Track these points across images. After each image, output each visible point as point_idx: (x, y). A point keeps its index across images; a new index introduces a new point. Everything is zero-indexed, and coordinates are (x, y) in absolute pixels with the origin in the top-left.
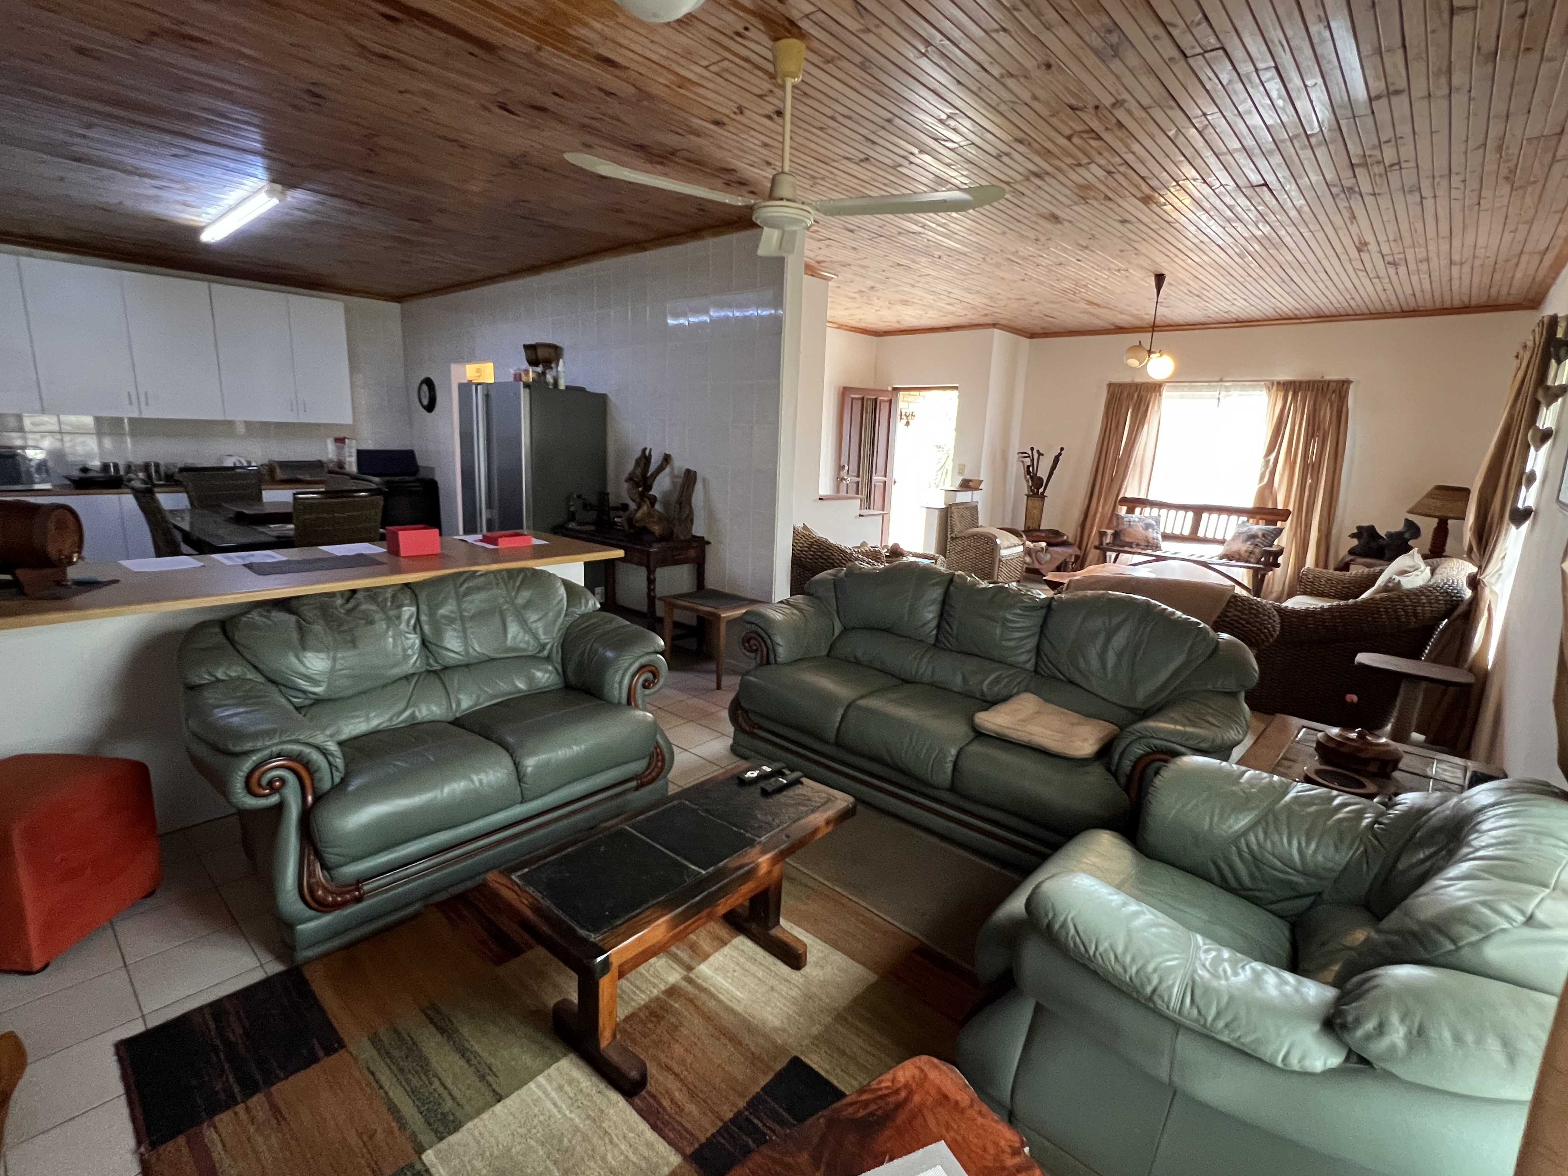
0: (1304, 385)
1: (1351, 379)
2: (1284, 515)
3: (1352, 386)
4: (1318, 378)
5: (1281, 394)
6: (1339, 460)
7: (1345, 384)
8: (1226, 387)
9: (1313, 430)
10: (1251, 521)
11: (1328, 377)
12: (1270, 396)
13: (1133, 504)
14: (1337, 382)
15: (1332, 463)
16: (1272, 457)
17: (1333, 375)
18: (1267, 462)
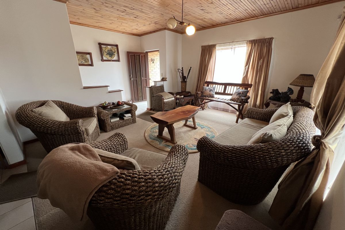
0: (257, 41)
1: (274, 37)
2: (250, 86)
3: (274, 40)
4: (263, 38)
5: (250, 45)
6: (268, 67)
7: (271, 39)
8: (234, 44)
9: (260, 57)
10: (241, 88)
11: (266, 37)
12: (247, 45)
13: (209, 83)
14: (269, 38)
15: (266, 67)
16: (247, 67)
17: (268, 36)
18: (246, 68)
